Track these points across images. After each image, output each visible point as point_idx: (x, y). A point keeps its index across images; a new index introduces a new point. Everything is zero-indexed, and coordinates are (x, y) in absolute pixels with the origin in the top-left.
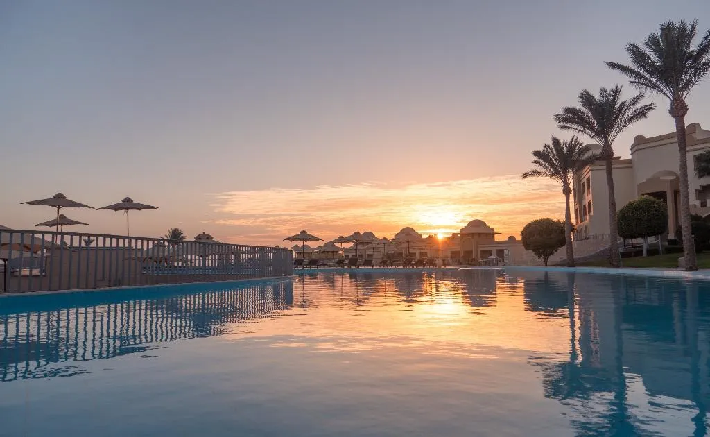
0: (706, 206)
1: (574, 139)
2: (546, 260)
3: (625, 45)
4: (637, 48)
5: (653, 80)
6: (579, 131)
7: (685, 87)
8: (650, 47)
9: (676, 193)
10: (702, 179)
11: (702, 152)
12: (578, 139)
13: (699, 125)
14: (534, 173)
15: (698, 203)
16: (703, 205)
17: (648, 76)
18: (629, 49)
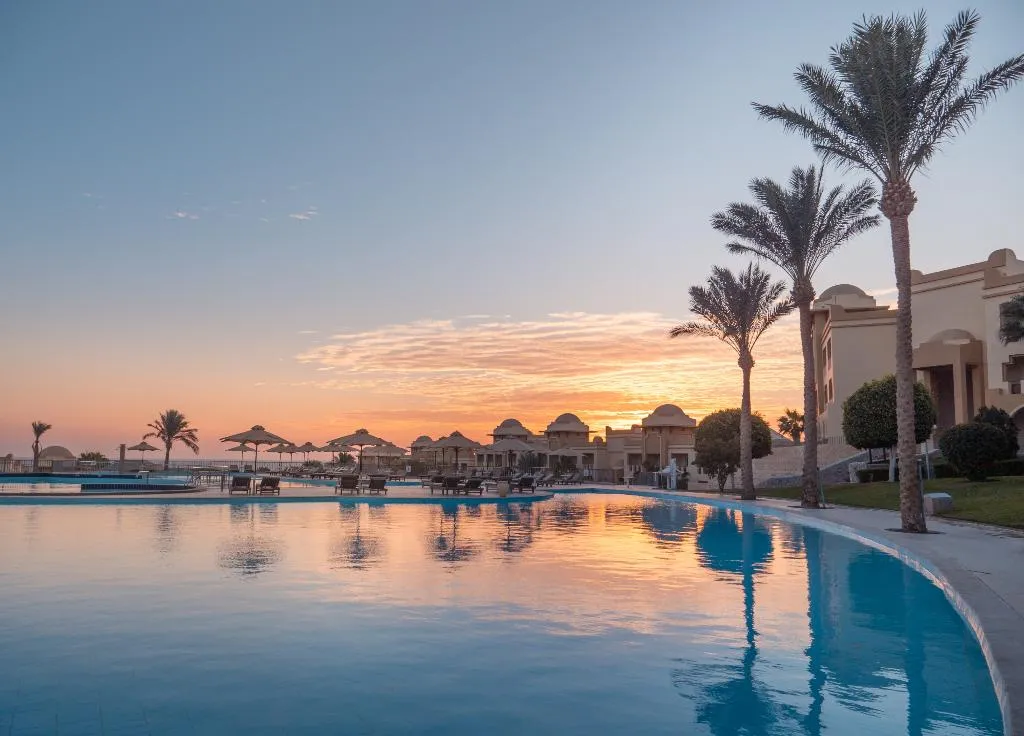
0: (1019, 392)
1: (753, 269)
2: (722, 480)
3: (795, 68)
4: (818, 74)
5: (851, 142)
6: (758, 253)
7: (917, 159)
8: (841, 70)
9: (969, 370)
10: (1010, 344)
11: (1008, 299)
12: (761, 270)
13: (1011, 252)
14: (690, 330)
15: (1006, 386)
16: (1015, 389)
17: (841, 135)
18: (802, 77)
